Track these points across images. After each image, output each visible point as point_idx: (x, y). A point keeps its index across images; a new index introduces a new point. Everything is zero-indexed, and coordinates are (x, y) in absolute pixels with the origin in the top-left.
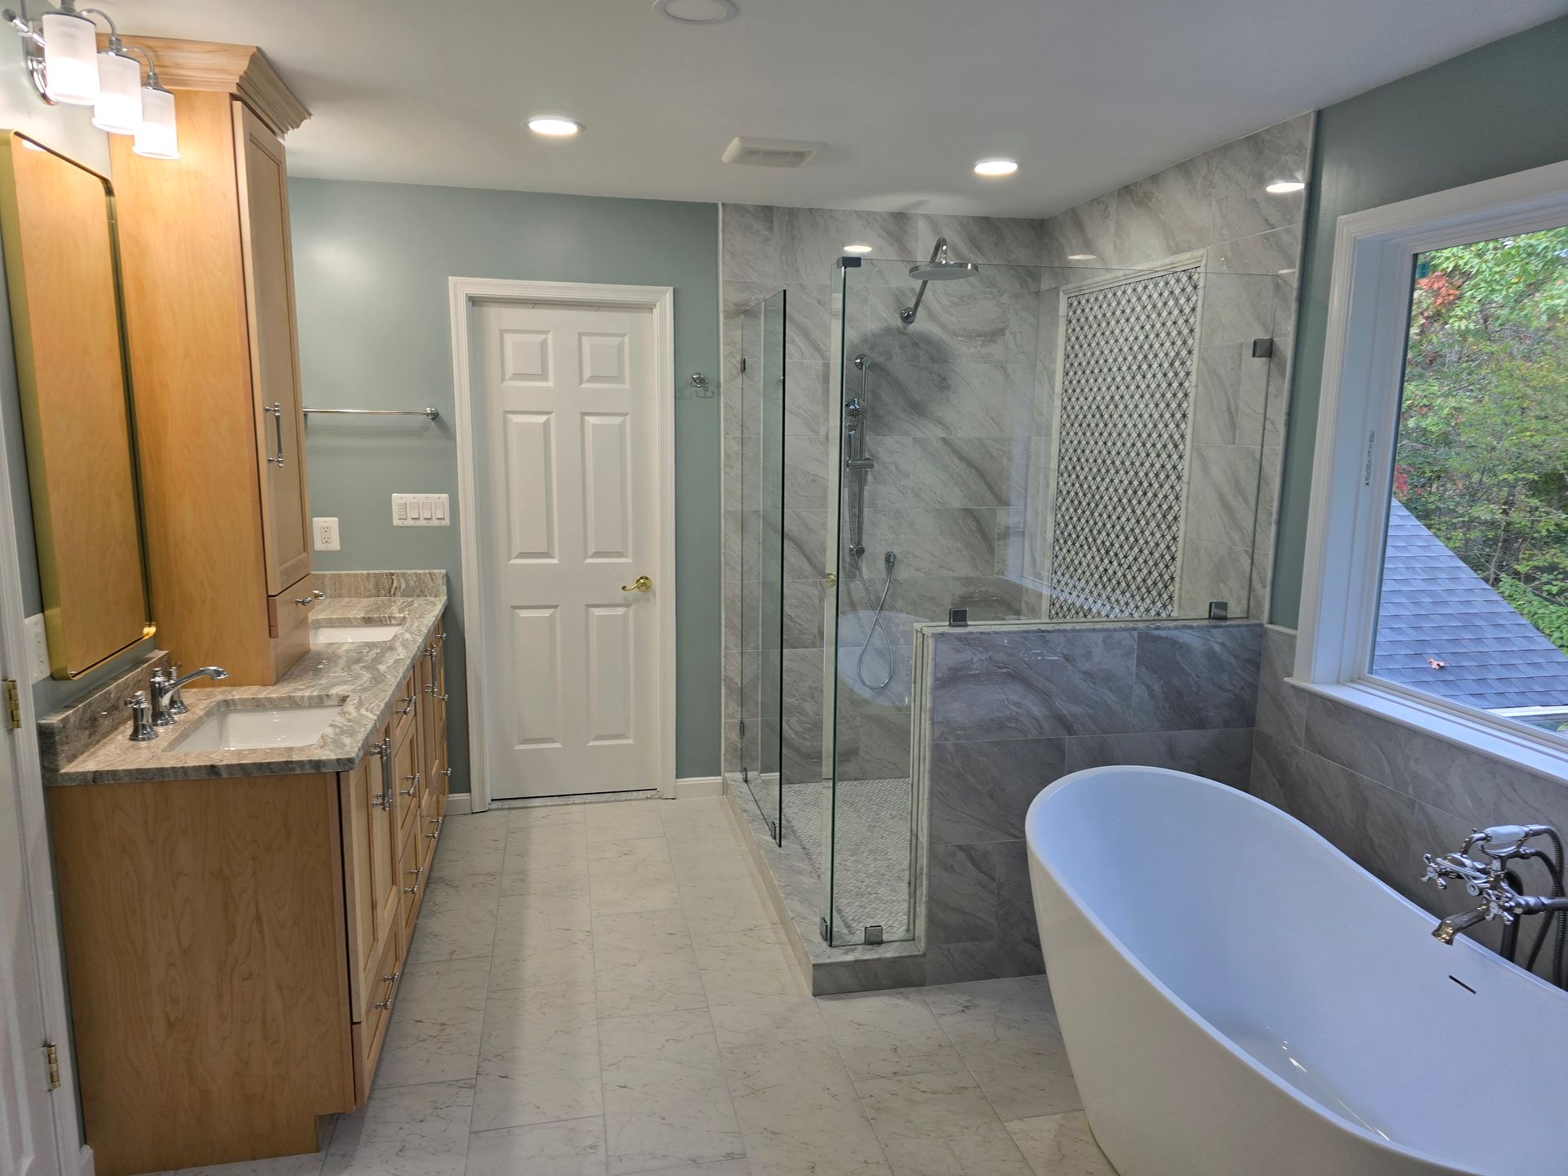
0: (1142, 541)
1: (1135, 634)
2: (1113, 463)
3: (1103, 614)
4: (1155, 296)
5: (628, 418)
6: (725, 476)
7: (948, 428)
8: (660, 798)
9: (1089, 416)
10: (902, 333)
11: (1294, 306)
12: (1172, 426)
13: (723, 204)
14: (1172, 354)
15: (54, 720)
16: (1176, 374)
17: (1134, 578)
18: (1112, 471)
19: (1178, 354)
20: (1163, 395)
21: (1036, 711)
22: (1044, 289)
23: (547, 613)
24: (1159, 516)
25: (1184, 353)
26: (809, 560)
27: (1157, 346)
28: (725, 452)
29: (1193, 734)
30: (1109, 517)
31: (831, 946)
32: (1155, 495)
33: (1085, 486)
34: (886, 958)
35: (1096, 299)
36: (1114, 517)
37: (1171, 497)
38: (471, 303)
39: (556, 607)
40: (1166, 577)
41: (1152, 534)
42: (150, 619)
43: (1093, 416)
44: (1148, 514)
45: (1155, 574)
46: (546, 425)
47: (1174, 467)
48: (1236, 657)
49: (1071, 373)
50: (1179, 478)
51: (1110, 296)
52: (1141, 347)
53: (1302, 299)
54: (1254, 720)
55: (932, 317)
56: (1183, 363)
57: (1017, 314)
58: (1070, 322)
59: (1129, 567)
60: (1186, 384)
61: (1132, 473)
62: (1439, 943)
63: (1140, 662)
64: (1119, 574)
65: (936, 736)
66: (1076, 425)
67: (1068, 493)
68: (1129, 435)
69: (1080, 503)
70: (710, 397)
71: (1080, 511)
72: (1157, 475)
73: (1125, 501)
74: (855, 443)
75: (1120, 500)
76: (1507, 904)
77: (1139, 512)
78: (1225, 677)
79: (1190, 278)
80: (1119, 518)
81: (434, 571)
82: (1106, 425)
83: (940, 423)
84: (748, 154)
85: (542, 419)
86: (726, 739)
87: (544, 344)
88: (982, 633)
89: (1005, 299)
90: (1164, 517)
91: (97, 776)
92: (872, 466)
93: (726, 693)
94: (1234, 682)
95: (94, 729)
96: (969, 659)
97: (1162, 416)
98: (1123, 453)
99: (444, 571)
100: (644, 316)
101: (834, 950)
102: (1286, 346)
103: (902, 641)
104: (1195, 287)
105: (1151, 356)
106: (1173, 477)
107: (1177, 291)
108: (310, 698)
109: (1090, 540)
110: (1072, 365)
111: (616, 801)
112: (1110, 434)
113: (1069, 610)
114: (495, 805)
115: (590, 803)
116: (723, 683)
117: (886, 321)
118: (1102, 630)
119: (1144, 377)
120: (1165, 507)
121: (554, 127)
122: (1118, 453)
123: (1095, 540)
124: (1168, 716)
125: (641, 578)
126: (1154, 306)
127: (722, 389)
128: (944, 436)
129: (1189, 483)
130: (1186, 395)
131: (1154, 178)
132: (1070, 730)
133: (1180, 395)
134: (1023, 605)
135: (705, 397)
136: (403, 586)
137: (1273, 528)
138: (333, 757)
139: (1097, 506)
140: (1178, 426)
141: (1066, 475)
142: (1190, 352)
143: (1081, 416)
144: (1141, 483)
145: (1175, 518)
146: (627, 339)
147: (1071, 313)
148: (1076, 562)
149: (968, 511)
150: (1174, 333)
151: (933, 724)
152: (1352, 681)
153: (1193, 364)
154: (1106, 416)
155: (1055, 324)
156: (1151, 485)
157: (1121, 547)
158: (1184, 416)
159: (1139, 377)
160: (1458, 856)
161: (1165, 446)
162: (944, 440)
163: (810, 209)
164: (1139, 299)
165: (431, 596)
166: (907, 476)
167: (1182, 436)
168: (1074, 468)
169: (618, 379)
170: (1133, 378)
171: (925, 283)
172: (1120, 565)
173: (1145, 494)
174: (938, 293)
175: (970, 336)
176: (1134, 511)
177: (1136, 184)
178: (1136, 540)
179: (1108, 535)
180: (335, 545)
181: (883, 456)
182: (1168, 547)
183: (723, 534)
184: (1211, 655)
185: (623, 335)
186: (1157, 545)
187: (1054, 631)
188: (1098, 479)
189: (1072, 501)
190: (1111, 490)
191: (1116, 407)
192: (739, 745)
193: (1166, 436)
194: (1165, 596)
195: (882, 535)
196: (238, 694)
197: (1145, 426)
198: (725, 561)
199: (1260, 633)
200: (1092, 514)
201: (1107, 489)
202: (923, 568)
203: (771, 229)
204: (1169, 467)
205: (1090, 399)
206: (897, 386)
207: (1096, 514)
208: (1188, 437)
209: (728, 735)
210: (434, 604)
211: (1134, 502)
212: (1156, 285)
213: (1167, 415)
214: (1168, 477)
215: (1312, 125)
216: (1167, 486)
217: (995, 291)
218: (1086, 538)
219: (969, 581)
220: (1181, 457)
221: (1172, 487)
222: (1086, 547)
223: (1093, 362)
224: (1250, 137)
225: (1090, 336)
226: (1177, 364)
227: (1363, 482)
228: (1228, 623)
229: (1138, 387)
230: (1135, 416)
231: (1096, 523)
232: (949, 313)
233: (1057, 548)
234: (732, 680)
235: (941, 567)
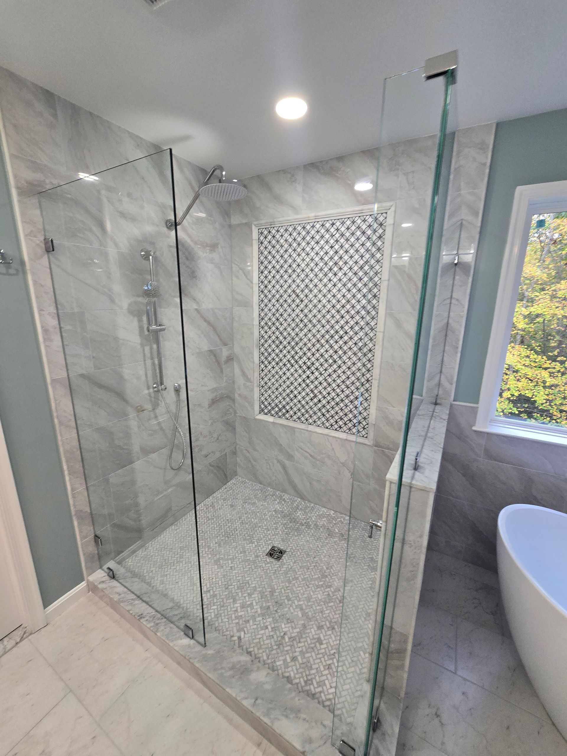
4: (343, 229)
7: (198, 303)
8: (30, 634)
9: (286, 296)
12: (364, 301)
14: (361, 262)
16: (366, 273)
17: (334, 380)
19: (366, 262)
20: (354, 285)
25: (372, 262)
27: (346, 257)
28: (42, 327)
32: (350, 338)
33: (285, 333)
35: (287, 230)
37: (366, 339)
40: (363, 380)
41: (350, 358)
43: (290, 296)
44: (345, 348)
45: (353, 378)
47: (368, 324)
49: (266, 272)
50: (372, 329)
53: (481, 233)
56: (371, 268)
57: (222, 236)
58: (262, 243)
60: (376, 279)
64: (320, 379)
66: (274, 301)
67: (269, 337)
70: (13, 275)
71: (281, 347)
74: (151, 314)
77: (336, 347)
79: (376, 219)
83: (194, 300)
86: (84, 554)
90: (360, 349)
92: (162, 330)
104: (382, 225)
105: (341, 263)
106: (367, 329)
107: (364, 227)
109: (292, 362)
110: (266, 267)
116: (74, 518)
117: (158, 227)
119: (335, 274)
123: (296, 362)
127: (27, 267)
128: (196, 307)
130: (377, 285)
133: (371, 285)
134: (236, 395)
135: (8, 274)
140: (369, 302)
141: (266, 328)
142: (378, 261)
143: (277, 296)
147: (262, 238)
148: (281, 373)
149: (211, 351)
150: (362, 250)
153: (382, 268)
154: (302, 296)
155: (249, 244)
158: (375, 296)
161: (358, 312)
162: (196, 309)
164: (327, 231)
167: (374, 307)
168: (273, 324)
173: (341, 337)
177: (321, 162)
181: (167, 321)
182: (364, 365)
186: (354, 364)
190: (310, 336)
191: (311, 291)
192: (96, 552)
194: (363, 389)
195: (171, 373)
197: (339, 301)
198: (59, 423)
200: (293, 348)
204: (362, 323)
205: (286, 286)
207: (296, 348)
208: (380, 308)
209: (85, 550)
211: (332, 342)
214: (362, 328)
216: (362, 334)
218: (289, 361)
219: (214, 390)
220: (373, 318)
221: (367, 334)
222: (289, 365)
223: (286, 266)
231: (297, 353)
232: (192, 229)
233: (262, 366)
234: (81, 511)
235: (202, 386)
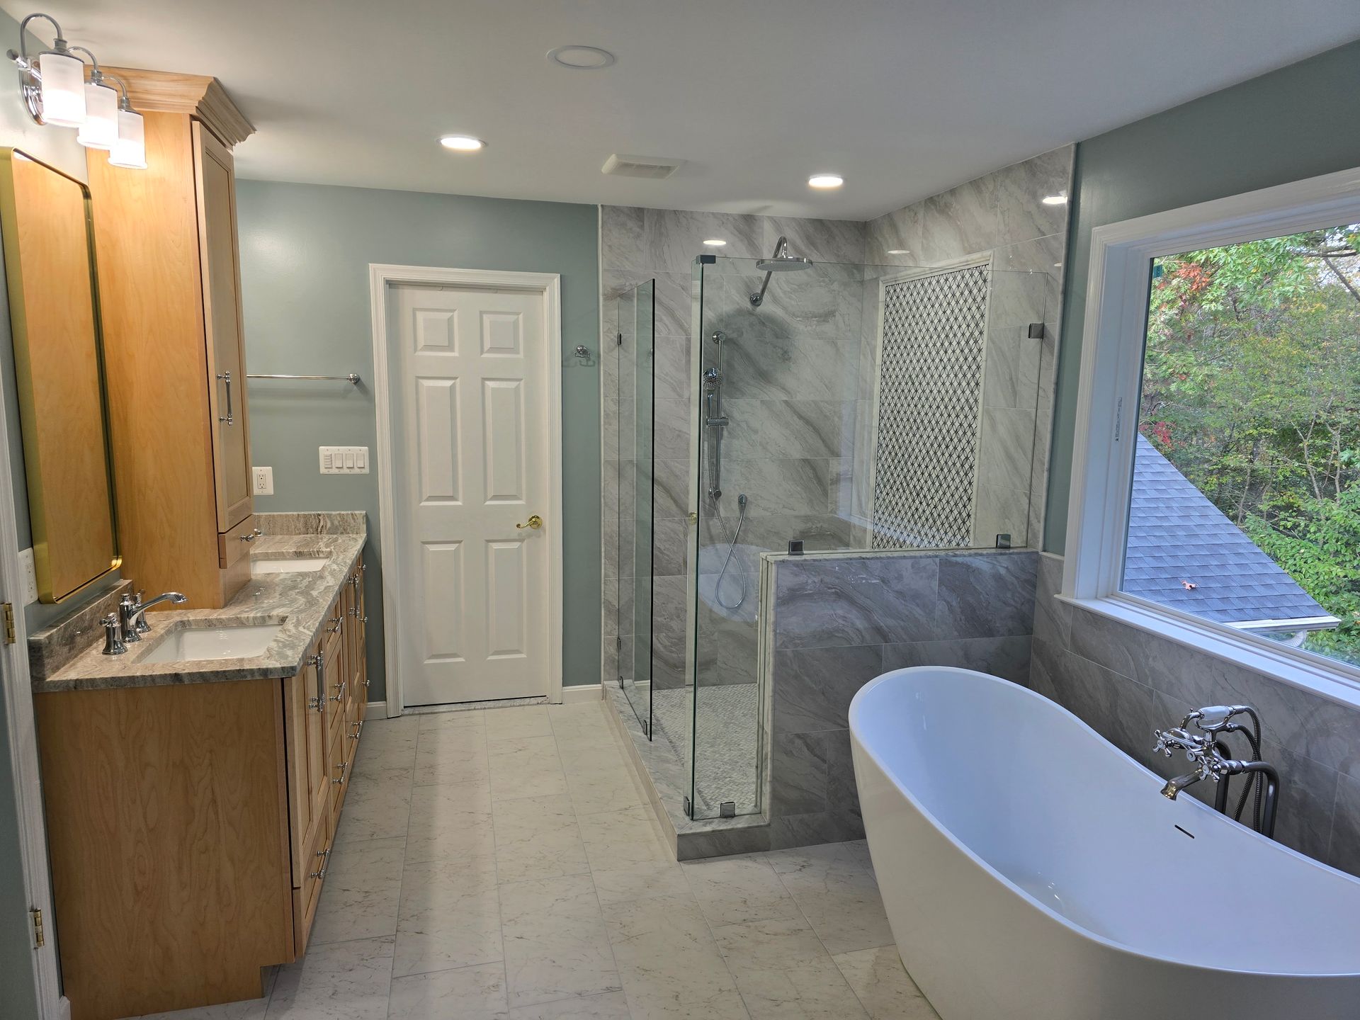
0: (945, 486)
1: (937, 560)
2: (922, 421)
3: (915, 545)
4: (954, 287)
5: (522, 382)
6: (604, 431)
7: (789, 393)
8: (549, 703)
9: (903, 384)
10: (751, 314)
11: (1060, 298)
12: (968, 392)
13: (602, 206)
14: (968, 334)
15: (42, 637)
16: (971, 351)
17: (939, 515)
18: (922, 429)
19: (972, 334)
20: (961, 367)
21: (860, 624)
22: (868, 278)
23: (452, 547)
24: (958, 465)
25: (976, 333)
26: (675, 501)
27: (955, 327)
28: (604, 411)
29: (984, 641)
30: (919, 466)
31: (692, 819)
32: (955, 448)
33: (900, 441)
34: (737, 829)
35: (908, 288)
36: (923, 466)
37: (968, 450)
38: (388, 286)
39: (460, 542)
40: (964, 515)
41: (953, 480)
42: (117, 553)
43: (907, 383)
44: (950, 463)
45: (956, 512)
46: (452, 388)
47: (970, 426)
48: (1017, 578)
49: (889, 348)
50: (973, 434)
51: (919, 285)
52: (943, 328)
53: (1066, 293)
54: (1032, 629)
55: (775, 300)
56: (976, 342)
57: (845, 300)
58: (888, 306)
59: (935, 507)
60: (979, 359)
61: (937, 430)
62: (1166, 799)
63: (941, 583)
64: (928, 512)
65: (778, 645)
66: (893, 391)
67: (887, 446)
68: (935, 399)
69: (896, 454)
70: (591, 366)
71: (896, 461)
72: (956, 432)
73: (931, 453)
74: (712, 405)
75: (928, 452)
76: (1215, 767)
77: (942, 462)
78: (1009, 595)
79: (981, 273)
80: (927, 467)
81: (356, 512)
82: (916, 391)
83: (783, 389)
84: (624, 167)
85: (448, 383)
86: (605, 652)
87: (450, 320)
88: (814, 560)
89: (835, 286)
90: (962, 466)
91: (78, 683)
92: (727, 424)
93: (605, 613)
94: (1016, 599)
95: (73, 646)
96: (804, 582)
97: (960, 384)
98: (930, 414)
99: (364, 512)
100: (537, 297)
101: (695, 823)
102: (1054, 329)
103: (752, 569)
104: (985, 281)
105: (951, 335)
106: (969, 434)
107: (971, 284)
108: (255, 618)
109: (905, 484)
110: (889, 341)
111: (511, 706)
112: (920, 398)
113: (888, 542)
114: (407, 711)
115: (488, 708)
116: (603, 606)
117: (738, 304)
118: (911, 557)
119: (946, 352)
120: (963, 458)
121: (462, 143)
122: (926, 414)
123: (908, 485)
124: (964, 626)
125: (533, 517)
126: (954, 295)
127: (602, 359)
128: (785, 399)
129: (981, 439)
130: (978, 367)
131: (953, 192)
132: (886, 639)
133: (974, 367)
134: (851, 537)
135: (587, 366)
136: (329, 525)
137: (1046, 474)
138: (278, 665)
139: (910, 456)
140: (972, 392)
141: (885, 432)
142: (981, 333)
143: (897, 384)
144: (944, 439)
145: (971, 467)
146: (521, 316)
147: (888, 299)
148: (894, 503)
149: (806, 461)
150: (969, 317)
151: (775, 635)
152: (1107, 597)
153: (983, 341)
154: (917, 384)
155: (876, 308)
156: (951, 440)
157: (929, 490)
158: (977, 384)
159: (942, 352)
160: (1178, 730)
161: (962, 408)
162: (786, 402)
163: (674, 211)
164: (942, 289)
165: (353, 533)
166: (756, 432)
167: (976, 401)
168: (891, 426)
169: (514, 350)
170: (938, 353)
171: (769, 274)
172: (928, 505)
173: (947, 447)
174: (780, 281)
175: (808, 317)
176: (938, 461)
177: (938, 196)
178: (941, 485)
179: (919, 480)
180: (270, 490)
181: (736, 415)
182: (965, 490)
183: (602, 480)
184: (998, 578)
185: (518, 314)
186: (957, 488)
187: (872, 558)
188: (911, 435)
189: (890, 453)
190: (921, 443)
191: (924, 376)
192: (617, 658)
193: (963, 400)
194: (963, 530)
195: (736, 481)
196: (192, 616)
197: (947, 392)
198: (605, 503)
199: (1035, 559)
200: (906, 463)
201: (917, 443)
202: (770, 508)
203: (642, 227)
204: (965, 425)
205: (904, 369)
206: (747, 357)
207: (909, 464)
208: (980, 401)
209: (607, 649)
210: (355, 540)
211: (939, 454)
212: (955, 278)
213: (964, 384)
214: (965, 433)
215: (1072, 155)
216: (964, 441)
217: (827, 280)
218: (901, 483)
219: (807, 519)
220: (975, 417)
221: (968, 442)
222: (901, 490)
223: (906, 340)
224: (1026, 162)
225: (903, 318)
226: (971, 342)
227: (1114, 438)
228: (1011, 551)
229: (941, 360)
230: (939, 384)
231: (909, 471)
232: (790, 298)
233: (878, 491)
234: (610, 603)
235: (784, 507)
